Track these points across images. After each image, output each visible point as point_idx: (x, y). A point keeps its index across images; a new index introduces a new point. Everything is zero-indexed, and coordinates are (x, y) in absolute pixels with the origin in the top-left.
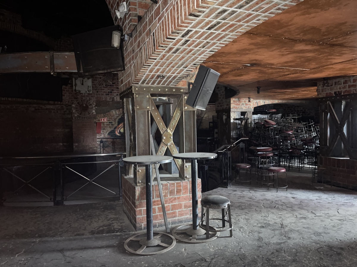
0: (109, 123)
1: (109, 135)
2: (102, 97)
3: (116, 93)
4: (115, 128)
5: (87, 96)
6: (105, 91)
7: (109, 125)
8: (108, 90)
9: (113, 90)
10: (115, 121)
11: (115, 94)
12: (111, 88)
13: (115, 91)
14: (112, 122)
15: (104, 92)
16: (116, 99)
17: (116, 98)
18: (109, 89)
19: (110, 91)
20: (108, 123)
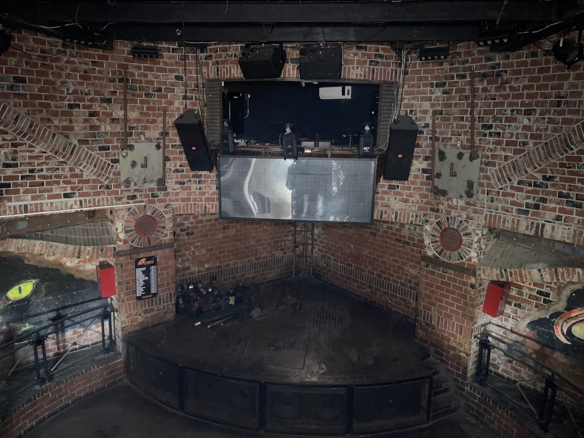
0: (540, 293)
1: (533, 329)
2: (505, 219)
3: (554, 210)
4: (557, 315)
5: (463, 209)
6: (515, 199)
7: (537, 299)
8: (528, 198)
9: (544, 200)
10: (558, 295)
11: (550, 216)
12: (537, 193)
13: (552, 205)
14: (548, 295)
15: (514, 203)
16: (549, 233)
17: (553, 228)
18: (532, 195)
19: (534, 202)
20: (534, 293)
